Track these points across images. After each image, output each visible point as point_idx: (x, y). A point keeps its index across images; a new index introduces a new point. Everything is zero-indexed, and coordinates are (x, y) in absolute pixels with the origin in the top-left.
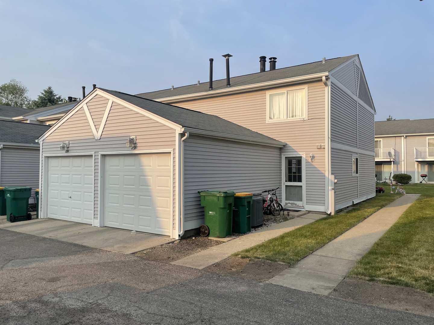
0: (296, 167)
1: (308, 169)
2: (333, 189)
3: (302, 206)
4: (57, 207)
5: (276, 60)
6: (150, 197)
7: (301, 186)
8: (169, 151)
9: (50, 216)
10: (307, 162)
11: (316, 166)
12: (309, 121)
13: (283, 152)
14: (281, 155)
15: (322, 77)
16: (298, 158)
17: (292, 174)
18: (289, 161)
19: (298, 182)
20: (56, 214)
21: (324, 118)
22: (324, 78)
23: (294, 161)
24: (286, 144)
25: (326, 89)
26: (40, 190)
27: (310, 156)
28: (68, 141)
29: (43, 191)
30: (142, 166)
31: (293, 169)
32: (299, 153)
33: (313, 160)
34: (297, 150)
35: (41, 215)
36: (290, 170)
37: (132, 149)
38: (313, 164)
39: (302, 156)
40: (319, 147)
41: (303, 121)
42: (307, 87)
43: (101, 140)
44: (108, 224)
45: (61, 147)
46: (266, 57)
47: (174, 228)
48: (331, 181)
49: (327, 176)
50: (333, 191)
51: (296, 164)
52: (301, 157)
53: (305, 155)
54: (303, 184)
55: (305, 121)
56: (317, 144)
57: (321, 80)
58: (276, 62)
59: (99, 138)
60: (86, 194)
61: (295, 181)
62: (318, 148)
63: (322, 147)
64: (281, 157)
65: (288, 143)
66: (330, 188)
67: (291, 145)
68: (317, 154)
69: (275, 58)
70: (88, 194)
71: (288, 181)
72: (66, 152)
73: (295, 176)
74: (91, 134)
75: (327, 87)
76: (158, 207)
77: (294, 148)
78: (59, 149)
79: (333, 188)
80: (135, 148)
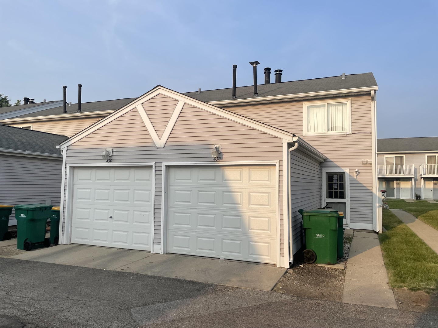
0: (338, 183)
1: (352, 185)
2: (380, 206)
3: (346, 224)
4: (87, 230)
5: (282, 73)
6: (239, 218)
7: (345, 203)
8: (273, 163)
9: (75, 241)
10: (351, 178)
11: (361, 182)
12: (353, 135)
13: (323, 167)
14: (320, 170)
15: (370, 91)
16: (341, 174)
17: (333, 190)
18: (330, 176)
19: (340, 198)
20: (87, 239)
21: (371, 133)
22: (372, 93)
23: (335, 177)
24: (327, 159)
25: (373, 103)
26: (61, 208)
27: (356, 171)
28: (111, 149)
29: (66, 210)
30: (225, 180)
31: (334, 185)
32: (342, 168)
33: (358, 176)
34: (339, 165)
35: (63, 239)
36: (330, 186)
37: (215, 159)
38: (358, 179)
39: (346, 171)
40: (365, 163)
41: (346, 136)
42: (350, 101)
43: (165, 148)
44: (174, 249)
45: (103, 155)
46: (271, 69)
47: (282, 254)
48: (379, 197)
49: (375, 193)
50: (381, 208)
51: (337, 179)
52: (344, 172)
53: (348, 170)
54: (347, 200)
55: (348, 135)
56: (363, 160)
57: (370, 94)
58: (282, 74)
59: (162, 146)
60: (136, 213)
61: (336, 197)
62: (363, 164)
63: (369, 163)
64: (321, 172)
65: (328, 157)
66: (377, 205)
67: (332, 160)
68: (363, 170)
69: (281, 71)
70: (140, 213)
71: (328, 197)
72: (107, 161)
73: (336, 193)
74: (150, 140)
75: (374, 102)
76: (252, 229)
77: (335, 163)
78: (101, 158)
79: (381, 204)
80: (219, 159)
